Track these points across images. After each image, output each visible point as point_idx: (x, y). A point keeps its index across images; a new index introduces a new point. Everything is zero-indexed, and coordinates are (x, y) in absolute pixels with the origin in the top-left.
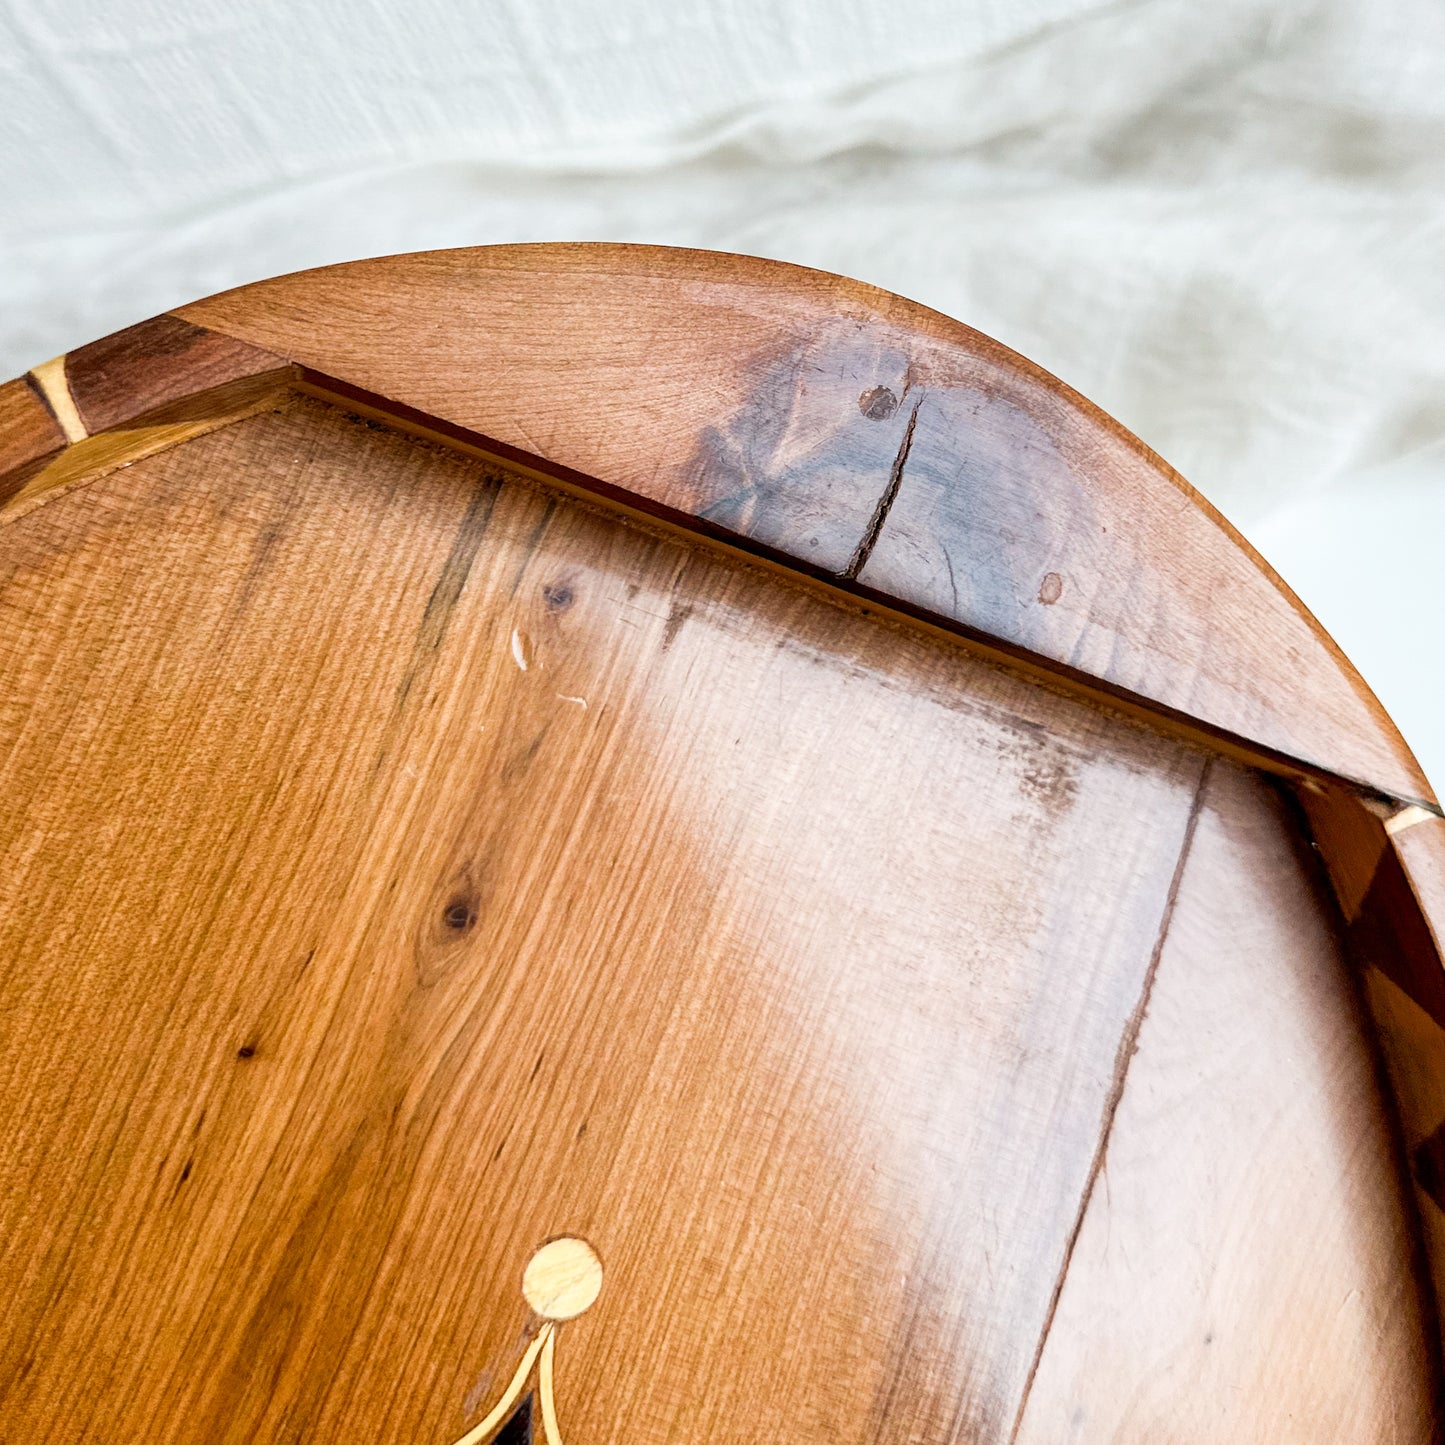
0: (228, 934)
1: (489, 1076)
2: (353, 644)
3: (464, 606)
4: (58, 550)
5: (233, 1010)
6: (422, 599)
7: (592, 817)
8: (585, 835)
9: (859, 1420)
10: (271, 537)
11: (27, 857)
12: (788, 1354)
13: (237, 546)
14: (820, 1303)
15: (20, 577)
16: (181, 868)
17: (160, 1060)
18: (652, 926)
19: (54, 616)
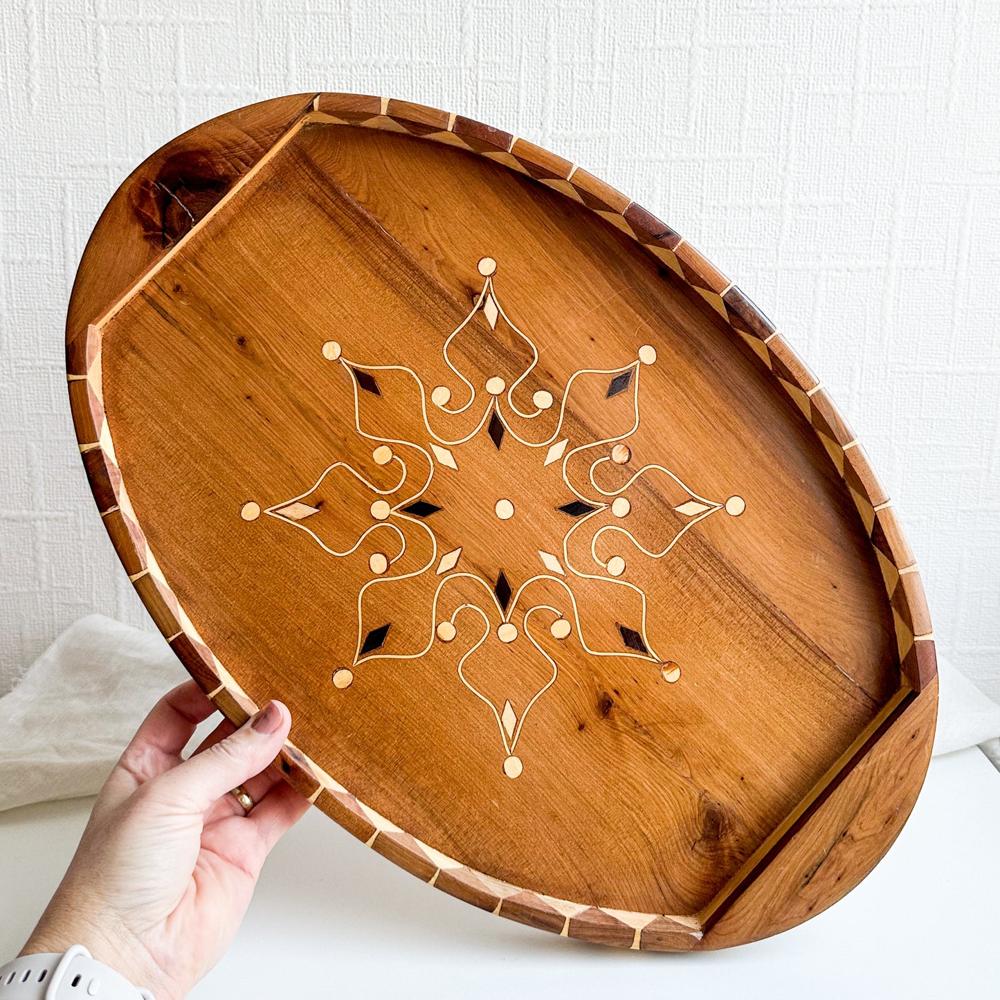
0: (220, 392)
1: (279, 348)
2: (167, 340)
3: (170, 311)
4: (116, 395)
5: (238, 397)
6: (164, 321)
7: (233, 302)
8: (237, 305)
9: (398, 299)
10: (133, 348)
11: (183, 427)
12: (374, 309)
13: (132, 356)
14: (367, 296)
15: (119, 405)
16: (201, 396)
17: (241, 416)
18: (265, 299)
19: (131, 402)
